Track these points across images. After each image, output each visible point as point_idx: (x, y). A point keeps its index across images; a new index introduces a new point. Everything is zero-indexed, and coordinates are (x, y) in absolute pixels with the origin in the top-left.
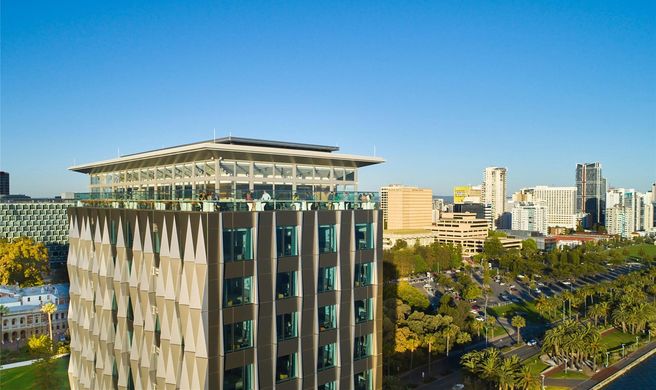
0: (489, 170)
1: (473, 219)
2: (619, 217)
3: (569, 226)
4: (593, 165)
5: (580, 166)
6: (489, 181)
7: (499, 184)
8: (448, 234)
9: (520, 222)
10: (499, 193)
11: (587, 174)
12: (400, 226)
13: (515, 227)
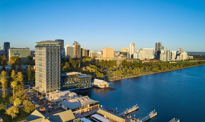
0: (131, 44)
1: (123, 55)
2: (163, 56)
3: (151, 58)
4: (160, 43)
5: (156, 43)
6: (130, 47)
7: (133, 47)
8: (116, 59)
9: (135, 57)
10: (133, 49)
11: (158, 45)
12: (105, 57)
13: (134, 58)
